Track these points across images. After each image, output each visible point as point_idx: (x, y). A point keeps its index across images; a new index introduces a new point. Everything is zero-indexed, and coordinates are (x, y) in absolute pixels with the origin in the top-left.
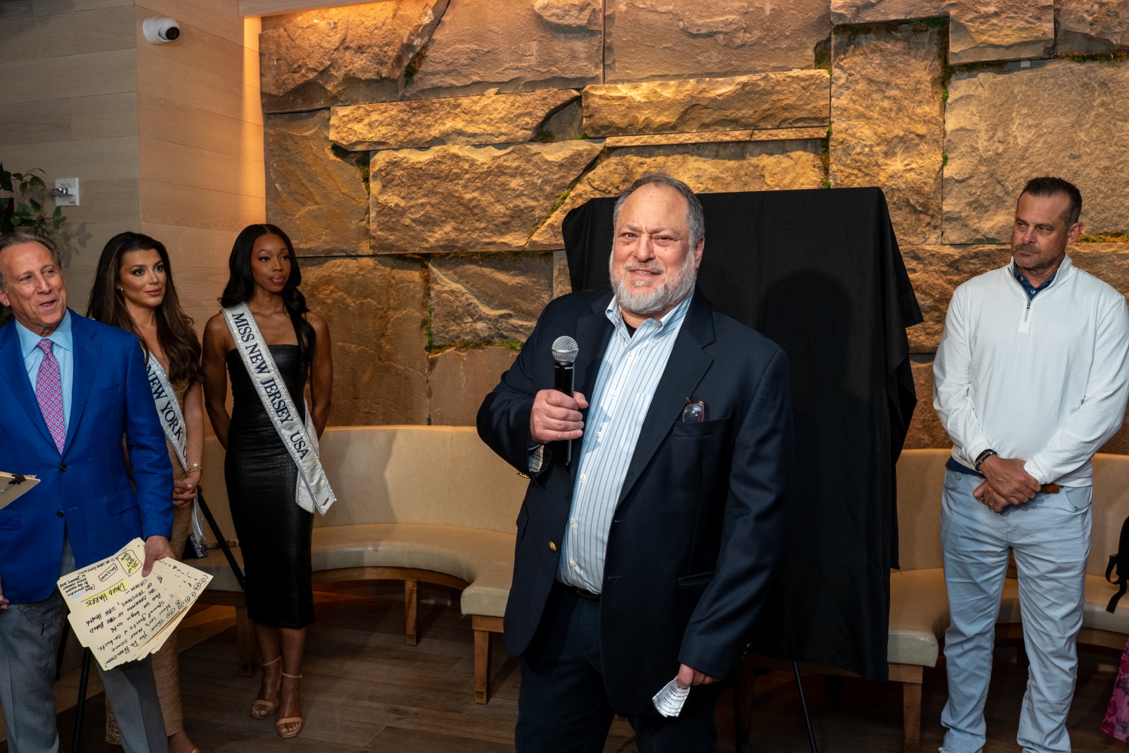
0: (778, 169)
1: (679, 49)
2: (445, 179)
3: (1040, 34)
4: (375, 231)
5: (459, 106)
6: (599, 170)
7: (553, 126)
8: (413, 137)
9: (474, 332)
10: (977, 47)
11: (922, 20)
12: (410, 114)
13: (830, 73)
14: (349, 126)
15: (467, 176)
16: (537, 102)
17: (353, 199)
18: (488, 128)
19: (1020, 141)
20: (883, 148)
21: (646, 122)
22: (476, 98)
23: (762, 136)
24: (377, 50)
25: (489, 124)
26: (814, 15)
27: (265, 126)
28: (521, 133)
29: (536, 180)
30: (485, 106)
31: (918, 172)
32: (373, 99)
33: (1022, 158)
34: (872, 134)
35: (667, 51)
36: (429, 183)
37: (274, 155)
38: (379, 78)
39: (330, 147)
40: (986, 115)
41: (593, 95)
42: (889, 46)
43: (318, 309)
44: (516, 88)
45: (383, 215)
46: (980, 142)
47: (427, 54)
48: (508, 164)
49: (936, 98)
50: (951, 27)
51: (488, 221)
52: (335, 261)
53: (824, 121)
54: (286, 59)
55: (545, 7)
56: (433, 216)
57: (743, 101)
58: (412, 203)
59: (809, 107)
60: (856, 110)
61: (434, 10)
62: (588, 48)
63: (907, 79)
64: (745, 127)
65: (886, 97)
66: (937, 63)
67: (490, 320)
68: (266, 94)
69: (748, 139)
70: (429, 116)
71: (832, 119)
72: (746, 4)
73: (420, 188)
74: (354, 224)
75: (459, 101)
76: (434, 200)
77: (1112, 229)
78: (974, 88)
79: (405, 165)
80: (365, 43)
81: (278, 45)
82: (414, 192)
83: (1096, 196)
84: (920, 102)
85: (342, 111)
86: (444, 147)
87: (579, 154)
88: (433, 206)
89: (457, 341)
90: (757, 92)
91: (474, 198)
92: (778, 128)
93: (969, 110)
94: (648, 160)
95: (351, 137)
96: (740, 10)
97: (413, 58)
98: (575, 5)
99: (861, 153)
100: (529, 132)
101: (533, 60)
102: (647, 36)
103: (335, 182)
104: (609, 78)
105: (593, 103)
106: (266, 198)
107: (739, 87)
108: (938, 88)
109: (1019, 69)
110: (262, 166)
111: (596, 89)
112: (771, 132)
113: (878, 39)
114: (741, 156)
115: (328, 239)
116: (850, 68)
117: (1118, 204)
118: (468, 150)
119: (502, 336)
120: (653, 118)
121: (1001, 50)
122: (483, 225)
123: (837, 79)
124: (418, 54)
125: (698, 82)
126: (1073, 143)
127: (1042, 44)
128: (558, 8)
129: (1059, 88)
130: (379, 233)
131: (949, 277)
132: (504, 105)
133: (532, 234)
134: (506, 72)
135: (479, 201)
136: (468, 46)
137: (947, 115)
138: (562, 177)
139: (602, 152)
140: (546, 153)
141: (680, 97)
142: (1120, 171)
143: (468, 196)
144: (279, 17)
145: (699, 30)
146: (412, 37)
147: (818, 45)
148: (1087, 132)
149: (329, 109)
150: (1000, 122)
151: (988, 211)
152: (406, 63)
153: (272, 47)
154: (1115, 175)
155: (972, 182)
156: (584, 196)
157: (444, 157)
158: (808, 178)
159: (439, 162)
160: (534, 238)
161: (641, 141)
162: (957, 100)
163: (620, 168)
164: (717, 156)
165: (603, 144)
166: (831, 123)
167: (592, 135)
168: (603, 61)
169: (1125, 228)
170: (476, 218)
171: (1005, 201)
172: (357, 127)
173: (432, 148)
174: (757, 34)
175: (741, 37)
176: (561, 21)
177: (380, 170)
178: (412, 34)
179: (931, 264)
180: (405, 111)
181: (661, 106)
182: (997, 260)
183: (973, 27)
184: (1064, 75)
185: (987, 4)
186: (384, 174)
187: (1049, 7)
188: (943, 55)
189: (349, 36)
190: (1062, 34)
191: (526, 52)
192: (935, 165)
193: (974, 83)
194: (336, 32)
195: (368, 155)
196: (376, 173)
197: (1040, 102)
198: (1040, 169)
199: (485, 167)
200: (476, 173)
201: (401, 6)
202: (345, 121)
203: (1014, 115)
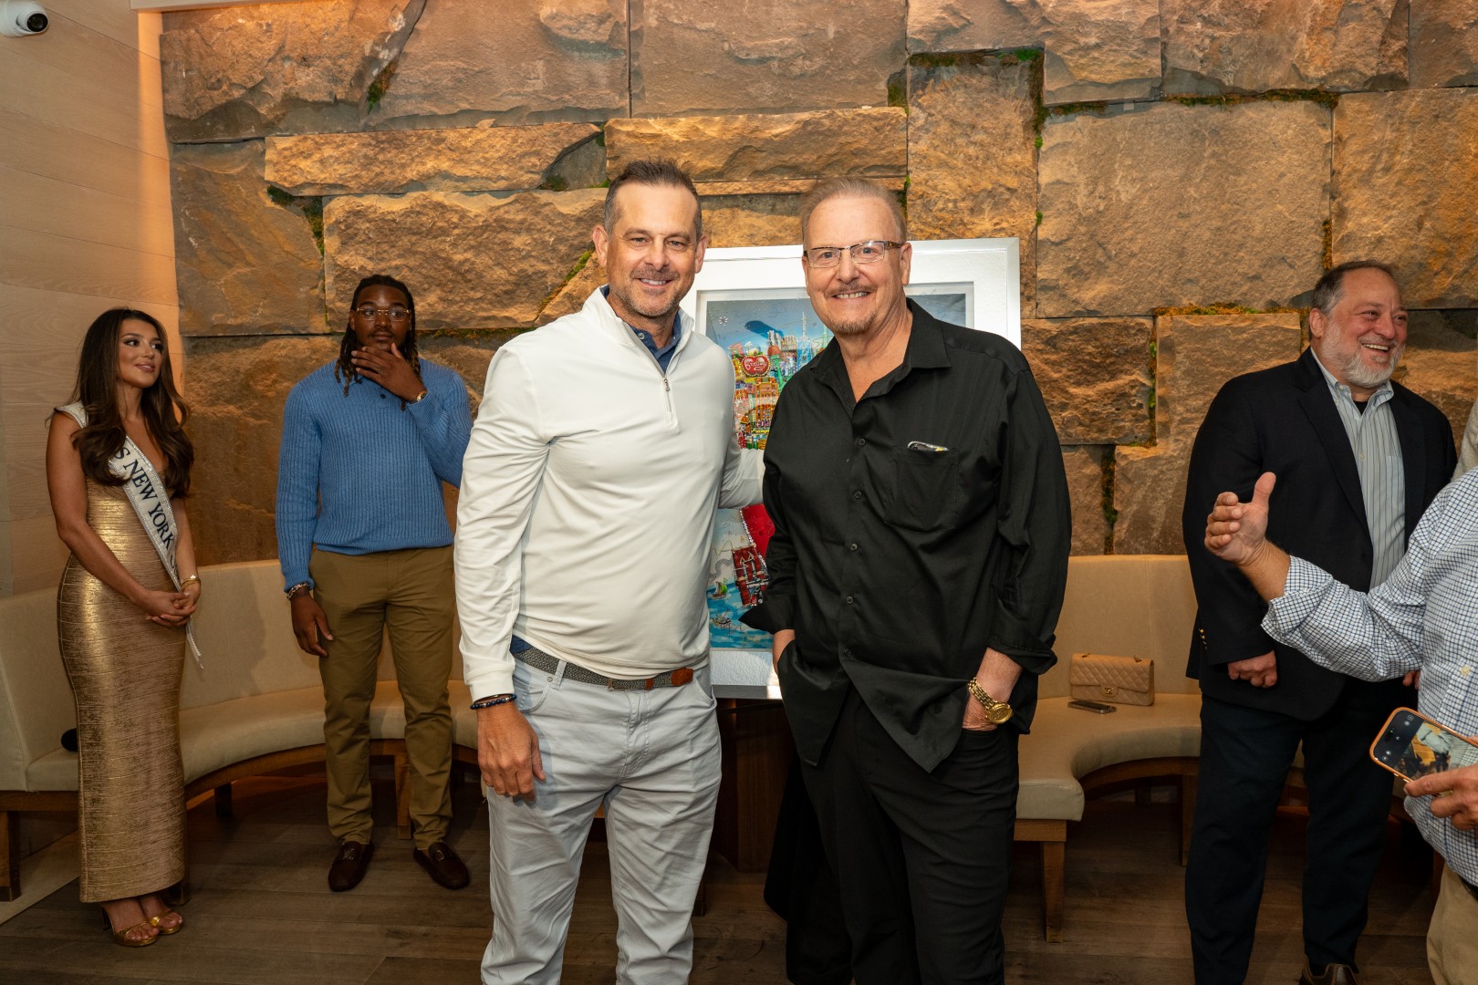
1: (724, 77)
2: (427, 235)
3: (1145, 71)
4: (333, 302)
5: (443, 140)
7: (566, 169)
8: (382, 179)
10: (1075, 85)
11: (1012, 51)
12: (377, 149)
13: (907, 111)
14: (293, 162)
15: (456, 231)
16: (546, 138)
17: (301, 259)
18: (483, 170)
19: (1123, 196)
20: (969, 203)
22: (466, 131)
25: (485, 165)
26: (887, 41)
27: (172, 159)
28: (526, 177)
29: (547, 238)
30: (478, 142)
31: (1009, 232)
32: (325, 128)
33: (1126, 217)
34: (957, 187)
35: (711, 79)
36: (406, 239)
37: (185, 200)
39: (265, 190)
40: (1086, 166)
41: (619, 131)
42: (974, 81)
43: (256, 404)
44: (518, 120)
45: (343, 281)
46: (1078, 197)
47: (397, 71)
48: (511, 217)
49: (1028, 145)
50: (1046, 60)
51: (485, 289)
52: (277, 341)
53: (900, 169)
54: (200, 72)
55: (553, 17)
57: (804, 143)
58: (383, 265)
59: (883, 152)
60: (938, 158)
61: (406, 14)
62: (610, 71)
63: (995, 122)
64: (807, 175)
65: (972, 143)
66: (1029, 103)
68: (171, 116)
70: (402, 152)
71: (910, 168)
72: (804, 25)
73: (394, 246)
74: (303, 292)
75: (444, 135)
76: (412, 262)
77: (1225, 299)
78: (1072, 133)
79: (372, 216)
80: (311, 53)
81: (187, 50)
82: (385, 251)
83: (1207, 261)
84: (1011, 149)
85: (283, 143)
86: (424, 193)
88: (411, 269)
90: (820, 133)
91: (467, 260)
93: (1065, 160)
95: (295, 177)
96: (799, 31)
97: (378, 76)
98: (593, 16)
99: (943, 209)
100: (536, 177)
101: (539, 85)
102: (684, 60)
103: (275, 237)
104: (636, 111)
105: (619, 141)
106: (177, 257)
107: (800, 126)
108: (1033, 136)
109: (1123, 112)
110: (168, 214)
111: (622, 124)
113: (962, 73)
115: (267, 312)
116: (930, 107)
117: (1231, 270)
118: (457, 198)
120: (694, 163)
121: (1103, 89)
122: (479, 295)
123: (915, 119)
124: (385, 71)
125: (749, 119)
126: (1181, 200)
127: (1149, 83)
128: (571, 19)
129: (1166, 135)
130: (339, 304)
131: (1046, 356)
132: (503, 141)
133: (543, 306)
134: (504, 99)
135: (473, 263)
136: (452, 63)
137: (1041, 165)
138: (582, 234)
140: (560, 203)
141: (728, 136)
142: (1233, 232)
143: (458, 257)
144: (187, 12)
145: (748, 55)
146: (377, 48)
147: (892, 77)
148: (1197, 187)
149: (263, 139)
150: (1100, 175)
151: (1087, 279)
152: (369, 82)
153: (179, 52)
154: (1228, 237)
155: (1070, 244)
157: (424, 206)
159: (419, 213)
160: (546, 311)
162: (1052, 148)
164: (773, 210)
166: (908, 172)
168: (630, 91)
169: (1239, 298)
170: (470, 285)
171: (1107, 267)
172: (304, 164)
173: (409, 194)
174: (819, 62)
175: (800, 65)
176: (576, 36)
177: (338, 222)
178: (377, 45)
180: (370, 145)
181: (705, 147)
182: (1100, 336)
183: (1071, 61)
184: (1172, 121)
185: (1086, 35)
186: (343, 228)
187: (1156, 40)
188: (1036, 93)
189: (288, 42)
190: (1170, 72)
191: (529, 73)
192: (1028, 224)
193: (1072, 128)
194: (270, 37)
195: (320, 202)
196: (332, 225)
197: (1146, 152)
198: (1146, 230)
199: (480, 221)
200: (468, 228)
201: (360, 7)
202: (287, 156)
203: (1116, 166)
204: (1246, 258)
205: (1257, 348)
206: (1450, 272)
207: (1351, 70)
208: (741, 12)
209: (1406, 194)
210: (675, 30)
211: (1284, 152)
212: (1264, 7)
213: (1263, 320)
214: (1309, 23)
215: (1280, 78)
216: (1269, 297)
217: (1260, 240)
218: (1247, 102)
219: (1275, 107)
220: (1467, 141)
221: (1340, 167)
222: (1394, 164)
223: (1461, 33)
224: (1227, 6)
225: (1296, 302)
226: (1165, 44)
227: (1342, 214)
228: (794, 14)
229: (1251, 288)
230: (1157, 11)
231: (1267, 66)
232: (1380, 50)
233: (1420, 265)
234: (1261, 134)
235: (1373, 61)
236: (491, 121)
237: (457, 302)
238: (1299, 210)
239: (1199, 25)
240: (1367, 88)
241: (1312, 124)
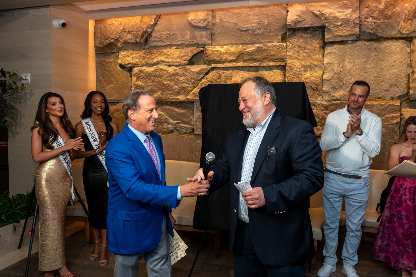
0: (269, 75)
1: (237, 35)
2: (158, 77)
3: (355, 32)
5: (163, 52)
6: (210, 75)
7: (194, 60)
8: (147, 62)
9: (168, 128)
10: (334, 36)
11: (316, 27)
12: (146, 55)
13: (286, 44)
14: (125, 58)
15: (166, 76)
16: (189, 52)
17: (127, 83)
19: (348, 67)
20: (303, 69)
21: (226, 59)
22: (169, 50)
23: (264, 64)
24: (135, 33)
25: (173, 59)
26: (281, 25)
27: (96, 57)
28: (184, 62)
29: (189, 78)
30: (172, 53)
31: (315, 77)
32: (134, 49)
33: (349, 73)
34: (300, 64)
35: (233, 36)
36: (153, 78)
37: (99, 68)
39: (118, 65)
40: (337, 58)
41: (208, 50)
42: (306, 35)
43: (115, 120)
44: (182, 47)
45: (137, 88)
46: (335, 67)
47: (152, 34)
48: (180, 72)
49: (321, 53)
50: (326, 29)
51: (172, 91)
53: (284, 60)
54: (103, 35)
55: (192, 20)
56: (154, 89)
57: (257, 53)
58: (147, 85)
59: (279, 55)
60: (295, 56)
61: (155, 20)
62: (207, 34)
63: (311, 46)
64: (258, 61)
65: (305, 52)
66: (321, 41)
67: (173, 124)
68: (96, 46)
69: (259, 65)
70: (152, 55)
71: (287, 59)
72: (259, 21)
73: (149, 80)
74: (127, 91)
75: (163, 51)
76: (154, 84)
77: (378, 96)
78: (333, 50)
79: (144, 72)
80: (131, 30)
81: (101, 30)
82: (147, 81)
84: (316, 54)
85: (123, 53)
86: (158, 66)
87: (203, 69)
88: (154, 86)
89: (162, 131)
90: (262, 50)
91: (168, 83)
92: (269, 62)
93: (331, 57)
94: (226, 72)
95: (126, 62)
96: (257, 22)
97: (147, 36)
98: (202, 19)
99: (296, 70)
100: (186, 62)
101: (188, 38)
102: (226, 30)
103: (120, 77)
104: (213, 44)
105: (208, 52)
106: (96, 82)
107: (257, 48)
108: (321, 50)
109: (348, 44)
110: (95, 71)
111: (209, 48)
112: (267, 63)
113: (302, 33)
114: (257, 71)
115: (118, 96)
116: (293, 42)
117: (380, 88)
118: (166, 67)
119: (177, 130)
120: (228, 58)
121: (342, 37)
122: (171, 93)
123: (288, 46)
124: (149, 34)
125: (243, 46)
126: (365, 68)
127: (355, 35)
128: (197, 20)
129: (361, 50)
131: (325, 112)
132: (178, 52)
133: (187, 96)
134: (179, 41)
135: (170, 84)
136: (166, 32)
137: (324, 58)
138: (198, 77)
139: (211, 69)
140: (192, 69)
141: (237, 51)
142: (380, 77)
143: (166, 83)
144: (101, 20)
145: (243, 29)
146: (147, 29)
147: (282, 34)
148: (370, 64)
149: (118, 52)
150: (341, 61)
151: (337, 90)
152: (145, 37)
153: (99, 30)
154: (379, 79)
155: (332, 80)
156: (205, 83)
157: (158, 69)
158: (279, 78)
159: (156, 71)
160: (188, 97)
161: (224, 65)
162: (327, 54)
163: (217, 74)
164: (249, 71)
165: (211, 66)
166: (286, 60)
167: (208, 63)
168: (211, 38)
169: (382, 96)
170: (169, 90)
171: (343, 87)
172: (128, 59)
173: (154, 66)
174: (262, 30)
175: (257, 32)
176: (198, 25)
177: (136, 73)
178: (147, 28)
179: (319, 107)
180: (145, 53)
181: (231, 54)
182: (340, 106)
183: (333, 30)
184: (362, 46)
185: (338, 22)
186: (137, 75)
187: (358, 23)
188: (323, 38)
189: (125, 27)
190: (362, 32)
191: (185, 35)
192: (320, 75)
193: (333, 48)
194: (121, 26)
195: (132, 68)
196: (134, 74)
197: (355, 54)
198: (354, 76)
199: (172, 73)
200: (168, 75)
201: (143, 18)
202: (124, 56)
203: (346, 58)
204: (384, 84)
205: (387, 111)
208: (242, 18)
211: (396, 55)
212: (390, 14)
213: (389, 102)
214: (404, 18)
215: (395, 34)
216: (391, 96)
217: (388, 80)
218: (385, 40)
219: (393, 42)
221: (413, 59)
224: (379, 13)
225: (399, 97)
227: (413, 72)
228: (256, 18)
229: (385, 93)
230: (359, 15)
231: (391, 30)
234: (389, 50)
238: (400, 71)
239: (371, 19)
241: (405, 47)
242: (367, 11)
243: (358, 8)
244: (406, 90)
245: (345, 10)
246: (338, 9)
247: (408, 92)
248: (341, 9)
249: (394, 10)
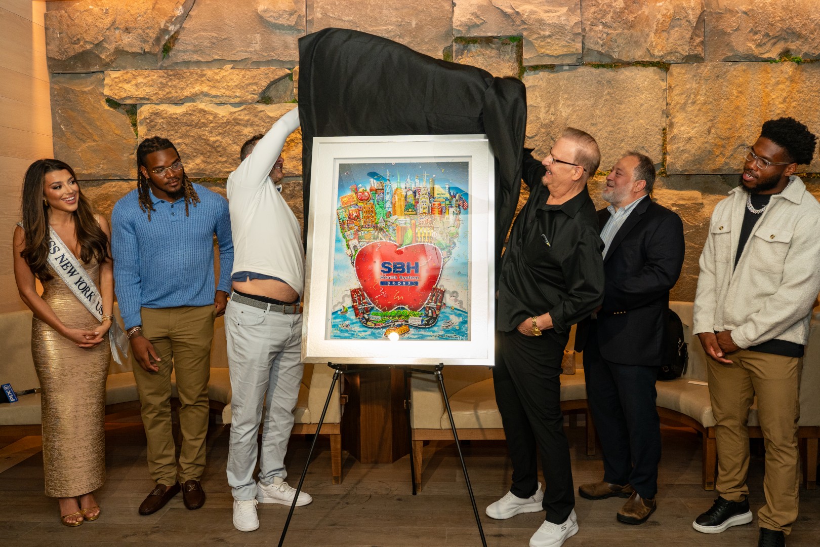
2: (196, 126)
3: (574, 50)
5: (204, 75)
7: (272, 93)
8: (170, 96)
10: (539, 56)
11: (507, 37)
12: (168, 79)
14: (120, 85)
15: (212, 125)
16: (261, 76)
17: (124, 138)
18: (227, 92)
19: (563, 114)
22: (217, 71)
24: (140, 31)
25: (227, 89)
26: (443, 30)
27: (51, 82)
28: (250, 96)
29: (262, 130)
30: (224, 77)
32: (139, 67)
36: (183, 129)
37: (59, 105)
38: (142, 52)
39: (104, 100)
40: (544, 98)
42: (488, 52)
44: (246, 66)
46: (541, 114)
47: (179, 37)
48: (242, 118)
50: (524, 43)
52: (111, 183)
54: (67, 34)
55: (265, 11)
56: (187, 152)
61: (184, 6)
66: (516, 65)
68: (51, 58)
70: (182, 81)
72: (400, 20)
73: (177, 132)
74: (125, 156)
75: (205, 72)
76: (187, 141)
78: (537, 81)
79: (165, 115)
80: (130, 26)
81: (60, 22)
82: (172, 135)
83: (606, 148)
85: (114, 74)
86: (194, 104)
88: (186, 145)
91: (217, 140)
93: (534, 94)
95: (122, 93)
96: (397, 23)
97: (168, 39)
98: (287, 11)
100: (256, 96)
101: (257, 47)
103: (110, 126)
106: (53, 136)
109: (563, 71)
110: (49, 112)
113: (481, 47)
115: (105, 167)
118: (212, 107)
121: (553, 58)
122: (224, 159)
124: (172, 37)
126: (592, 116)
127: (575, 56)
128: (275, 12)
129: (585, 83)
132: (237, 77)
134: (238, 54)
135: (221, 142)
136: (210, 34)
140: (268, 111)
142: (618, 134)
143: (213, 139)
146: (168, 24)
147: (445, 49)
148: (601, 110)
149: (103, 72)
150: (552, 103)
152: (163, 43)
153: (56, 23)
154: (616, 136)
155: (537, 138)
156: (296, 141)
157: (194, 111)
159: (191, 114)
170: (219, 154)
172: (126, 86)
173: (185, 104)
174: (407, 39)
176: (277, 22)
177: (145, 119)
178: (168, 22)
180: (164, 77)
183: (537, 43)
184: (587, 75)
185: (544, 30)
186: (148, 121)
187: (579, 34)
188: (519, 59)
189: (118, 19)
190: (586, 51)
191: (252, 41)
193: (537, 78)
194: (108, 16)
195: (136, 107)
196: (142, 120)
197: (575, 91)
199: (225, 119)
200: (218, 123)
201: (158, 2)
202: (117, 82)
203: (560, 98)
204: (625, 146)
206: (724, 155)
207: (675, 52)
208: (366, 12)
209: (703, 115)
210: (331, 20)
211: (643, 93)
212: (633, 19)
214: (655, 27)
215: (641, 56)
217: (632, 138)
218: (626, 67)
219: (638, 70)
220: (733, 89)
221: (670, 101)
222: (697, 100)
223: (729, 34)
224: (615, 17)
226: (584, 36)
227: (671, 125)
228: (394, 14)
230: (580, 19)
231: (634, 49)
232: (690, 42)
233: (710, 151)
234: (632, 84)
235: (687, 48)
236: (231, 66)
237: (212, 163)
238: (650, 123)
239: (601, 27)
240: (684, 61)
241: (657, 79)
242: (594, 13)
243: (579, 6)
244: (661, 157)
245: (556, 9)
246: (544, 5)
247: (664, 160)
248: (549, 6)
249: (640, 12)
